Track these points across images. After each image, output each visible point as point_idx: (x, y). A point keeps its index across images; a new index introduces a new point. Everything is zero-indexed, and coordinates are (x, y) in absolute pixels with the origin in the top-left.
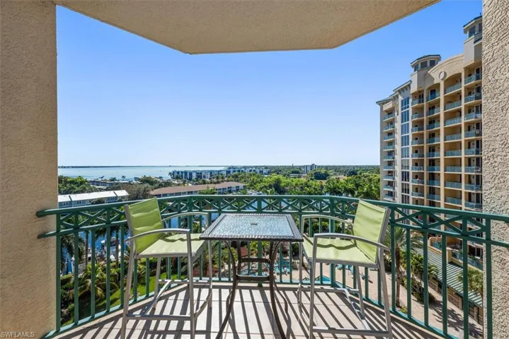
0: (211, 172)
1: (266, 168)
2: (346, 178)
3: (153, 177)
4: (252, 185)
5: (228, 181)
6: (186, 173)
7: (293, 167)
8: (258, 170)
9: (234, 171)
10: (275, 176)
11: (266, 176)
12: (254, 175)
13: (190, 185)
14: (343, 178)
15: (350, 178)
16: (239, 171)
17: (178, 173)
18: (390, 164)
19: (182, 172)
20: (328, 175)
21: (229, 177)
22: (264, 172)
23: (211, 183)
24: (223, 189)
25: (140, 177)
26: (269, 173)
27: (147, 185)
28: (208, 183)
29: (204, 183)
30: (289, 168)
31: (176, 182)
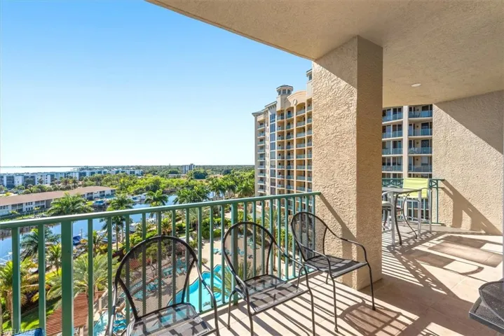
0: (52, 175)
1: (139, 168)
2: (223, 177)
4: (123, 189)
5: (85, 186)
7: (170, 167)
9: (93, 173)
11: (140, 177)
12: (123, 177)
13: (12, 194)
14: (220, 177)
15: (226, 176)
16: (100, 173)
18: (262, 164)
20: (207, 174)
21: (86, 180)
22: (136, 173)
23: (56, 189)
26: (142, 174)
28: (50, 191)
29: (42, 190)
30: (166, 168)
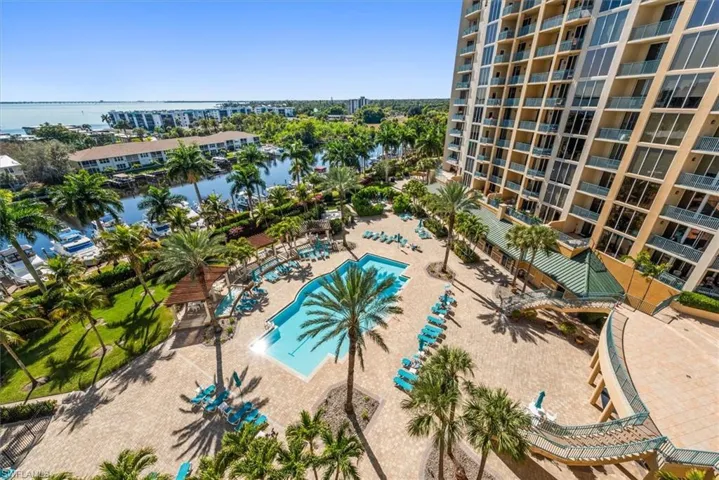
0: (190, 114)
1: (290, 104)
2: (406, 119)
3: (67, 125)
4: (269, 136)
5: (225, 130)
6: (139, 116)
7: (332, 103)
8: (276, 110)
9: (234, 111)
10: (305, 119)
11: (291, 119)
12: (269, 117)
13: (154, 139)
14: (402, 119)
15: (411, 119)
16: (243, 111)
17: (122, 115)
18: (464, 95)
19: (130, 115)
20: (383, 116)
21: (226, 122)
22: (286, 112)
23: (194, 134)
24: (218, 145)
25: (37, 127)
26: (295, 113)
27: (54, 143)
28: (188, 135)
29: (181, 134)
30: (327, 104)
31: (122, 135)
